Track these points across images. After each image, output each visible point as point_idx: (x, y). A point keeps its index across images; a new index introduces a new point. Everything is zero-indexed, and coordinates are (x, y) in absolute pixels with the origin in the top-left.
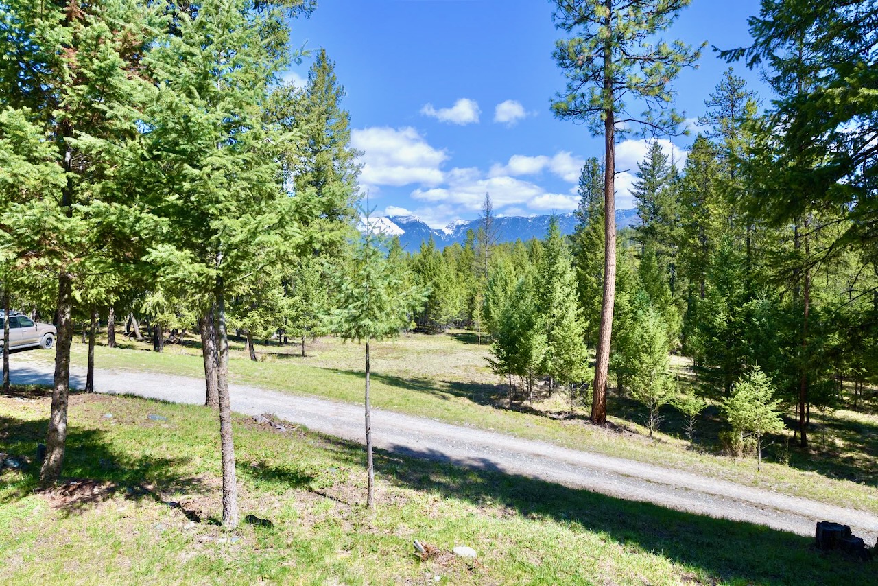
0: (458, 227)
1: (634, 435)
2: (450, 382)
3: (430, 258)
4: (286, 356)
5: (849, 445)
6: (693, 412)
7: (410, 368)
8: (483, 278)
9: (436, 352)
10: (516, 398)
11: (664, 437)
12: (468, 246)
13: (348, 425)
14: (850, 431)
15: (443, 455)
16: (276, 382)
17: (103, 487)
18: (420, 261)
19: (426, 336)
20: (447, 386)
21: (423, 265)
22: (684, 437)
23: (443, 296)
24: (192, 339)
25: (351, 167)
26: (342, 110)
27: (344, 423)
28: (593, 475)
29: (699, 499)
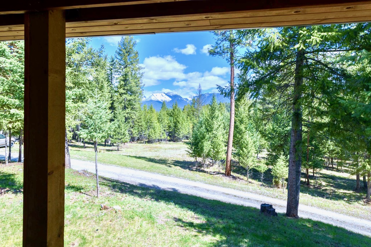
0: (194, 97)
1: (241, 180)
2: (175, 161)
3: (176, 110)
4: (112, 150)
5: (328, 185)
6: (263, 171)
7: (160, 155)
8: (198, 119)
9: (173, 149)
10: (199, 166)
11: (253, 181)
12: (193, 106)
13: (124, 176)
14: (330, 179)
15: (158, 187)
16: (101, 160)
17: (5, 190)
18: (172, 112)
19: (174, 143)
20: (173, 162)
21: (173, 114)
22: (260, 181)
23: (181, 126)
24: (75, 144)
25: (139, 74)
26: (136, 51)
27: (123, 175)
28: (214, 194)
29: (252, 202)
